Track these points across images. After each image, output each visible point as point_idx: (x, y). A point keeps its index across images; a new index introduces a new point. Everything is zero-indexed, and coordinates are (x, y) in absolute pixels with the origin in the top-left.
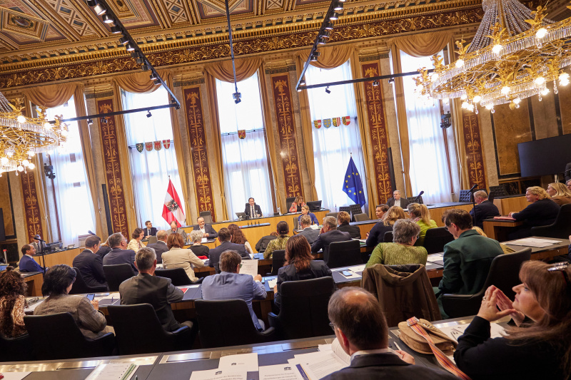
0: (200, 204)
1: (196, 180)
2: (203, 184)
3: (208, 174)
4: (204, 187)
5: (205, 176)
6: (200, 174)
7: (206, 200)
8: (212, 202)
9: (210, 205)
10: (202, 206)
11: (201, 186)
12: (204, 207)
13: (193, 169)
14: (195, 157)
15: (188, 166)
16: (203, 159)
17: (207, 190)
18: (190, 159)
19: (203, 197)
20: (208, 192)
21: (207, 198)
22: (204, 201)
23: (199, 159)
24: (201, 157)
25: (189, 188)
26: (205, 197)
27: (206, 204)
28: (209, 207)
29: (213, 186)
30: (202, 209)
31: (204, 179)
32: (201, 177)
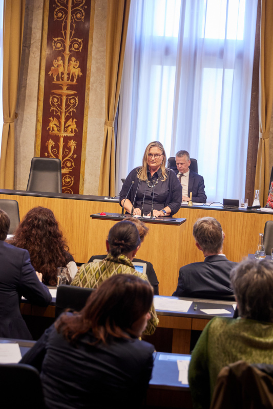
0: (46, 135)
1: (48, 69)
2: (65, 81)
3: (82, 58)
4: (65, 91)
5: (74, 63)
6: (60, 53)
7: (64, 129)
8: (79, 137)
9: (72, 144)
10: (51, 143)
11: (59, 87)
12: (56, 146)
13: (45, 36)
14: (58, 6)
15: (33, 26)
16: (79, 15)
17: (72, 101)
18: (42, 6)
19: (59, 118)
20: (74, 106)
21: (69, 122)
22: (59, 130)
23: (66, 13)
24: (72, 8)
25: (25, 87)
26: (63, 120)
27: (62, 140)
28: (70, 149)
29: (91, 94)
30: (48, 153)
31: (69, 70)
32: (64, 63)
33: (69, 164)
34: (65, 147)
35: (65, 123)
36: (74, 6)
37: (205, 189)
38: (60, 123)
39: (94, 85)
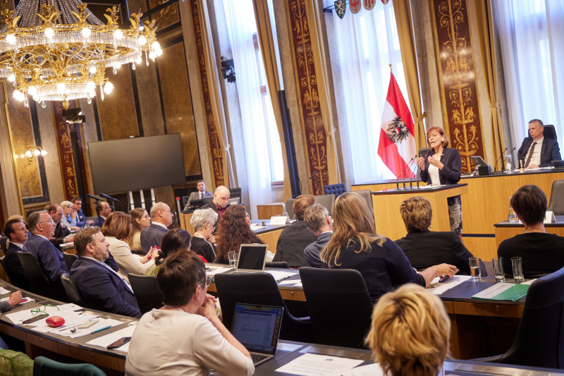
0: (452, 126)
4: (460, 86)
5: (462, 59)
7: (465, 118)
8: (477, 122)
9: (474, 128)
10: (457, 131)
12: (461, 133)
13: (437, 43)
14: (442, 15)
15: (426, 38)
16: (459, 18)
17: (467, 92)
18: (429, 20)
19: (459, 109)
20: (469, 96)
21: (468, 111)
22: (461, 119)
23: (449, 19)
24: (453, 13)
25: (429, 89)
26: (462, 110)
27: (464, 127)
28: (472, 134)
29: (479, 83)
30: (456, 140)
31: (459, 67)
32: (455, 61)
33: (473, 147)
34: (469, 132)
35: (465, 112)
36: (454, 10)
37: (560, 151)
38: (460, 113)
39: (480, 75)
